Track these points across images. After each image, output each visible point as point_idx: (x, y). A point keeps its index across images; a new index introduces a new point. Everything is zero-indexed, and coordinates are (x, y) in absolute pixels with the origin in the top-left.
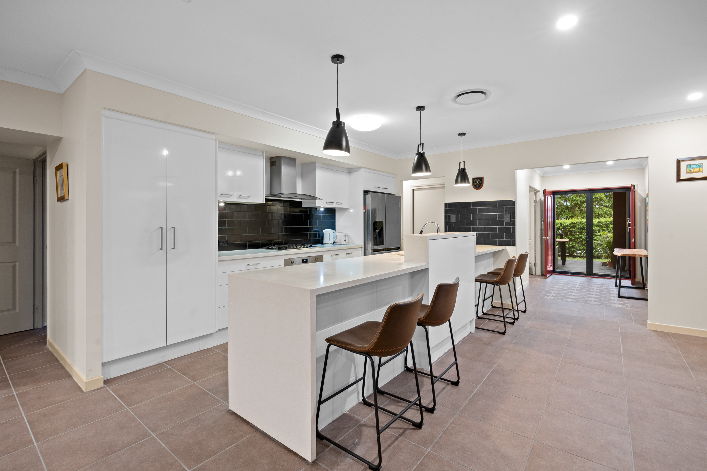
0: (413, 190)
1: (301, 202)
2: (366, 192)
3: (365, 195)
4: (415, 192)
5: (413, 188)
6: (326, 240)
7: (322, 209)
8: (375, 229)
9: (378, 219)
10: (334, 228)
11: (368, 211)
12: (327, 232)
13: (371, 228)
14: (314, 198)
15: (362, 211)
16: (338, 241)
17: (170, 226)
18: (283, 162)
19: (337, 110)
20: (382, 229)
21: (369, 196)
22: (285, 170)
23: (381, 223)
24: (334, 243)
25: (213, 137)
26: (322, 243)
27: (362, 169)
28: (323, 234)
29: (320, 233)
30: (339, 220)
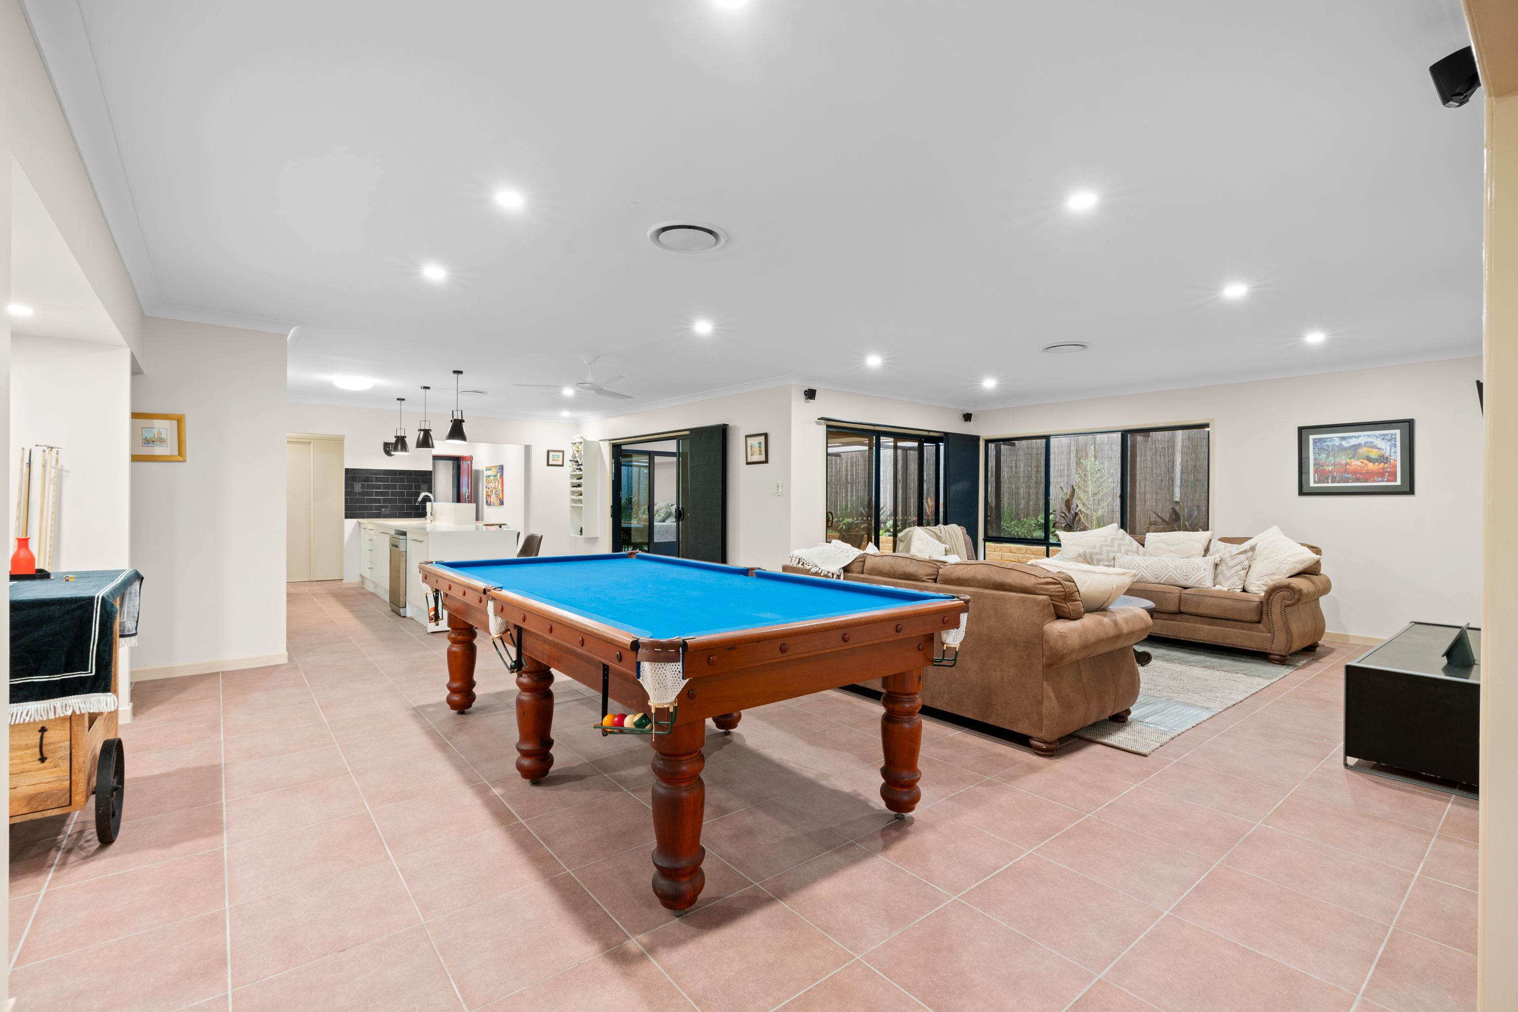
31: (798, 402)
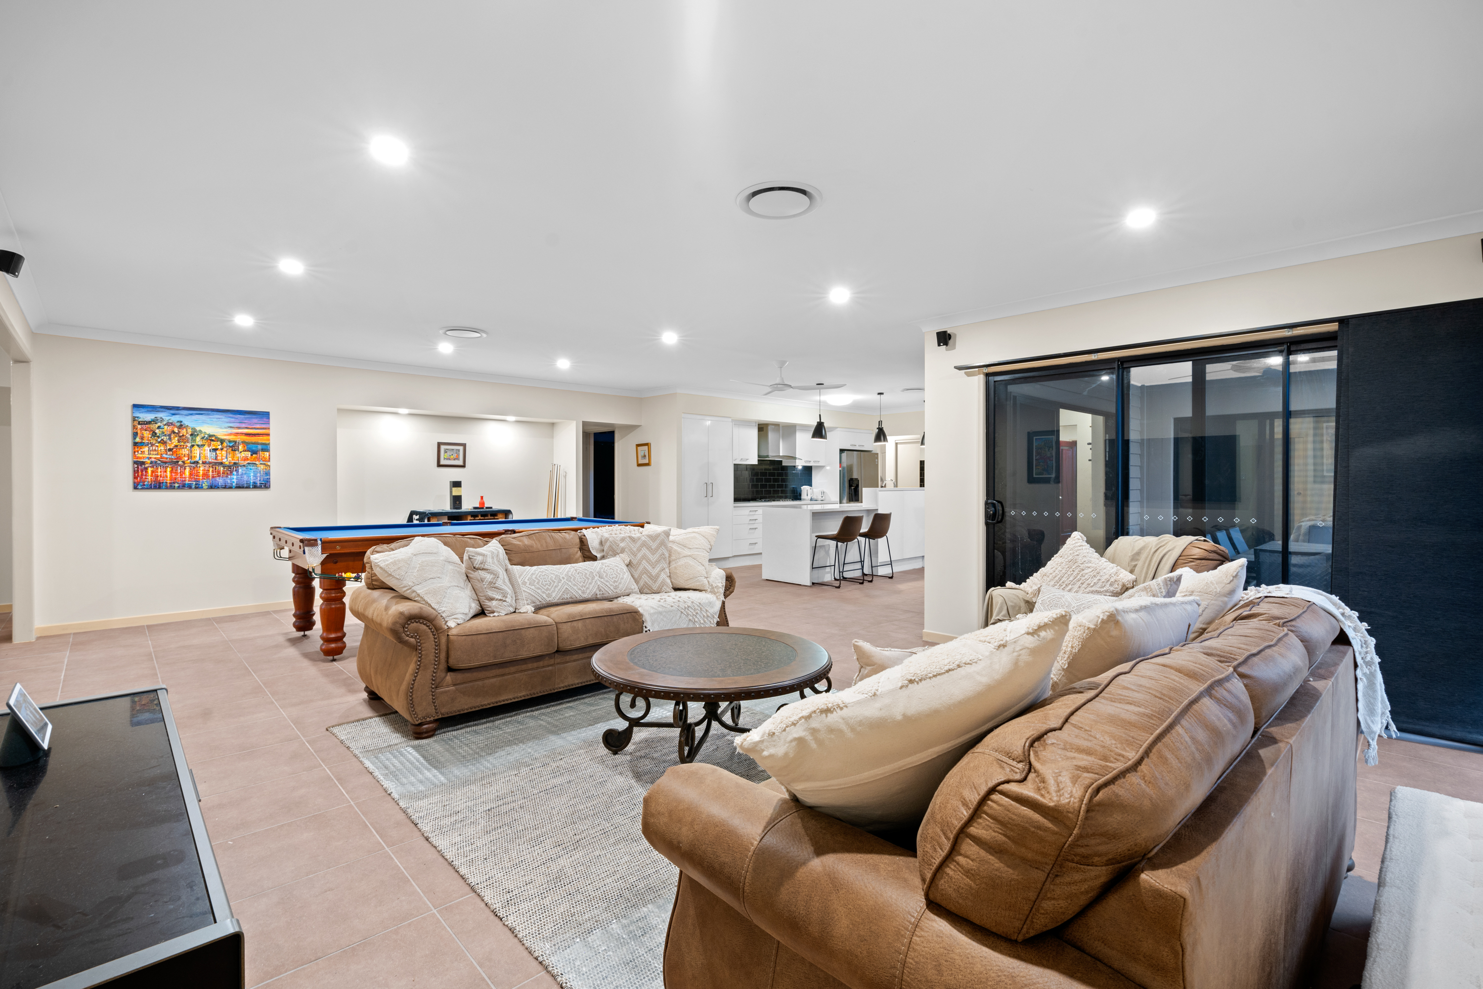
0: (897, 444)
1: (782, 461)
2: (842, 451)
3: (840, 454)
4: (898, 445)
5: (897, 442)
6: (804, 496)
7: (800, 467)
8: (850, 486)
9: (855, 476)
10: (811, 485)
11: (843, 468)
12: (805, 489)
13: (847, 485)
14: (794, 458)
15: (838, 469)
16: (815, 497)
17: (710, 482)
18: (770, 427)
19: (820, 415)
20: (857, 486)
21: (844, 455)
22: (771, 436)
23: (857, 480)
24: (811, 500)
25: (730, 420)
26: (800, 499)
27: (838, 429)
28: (801, 491)
29: (798, 490)
30: (816, 478)
31: (934, 353)
